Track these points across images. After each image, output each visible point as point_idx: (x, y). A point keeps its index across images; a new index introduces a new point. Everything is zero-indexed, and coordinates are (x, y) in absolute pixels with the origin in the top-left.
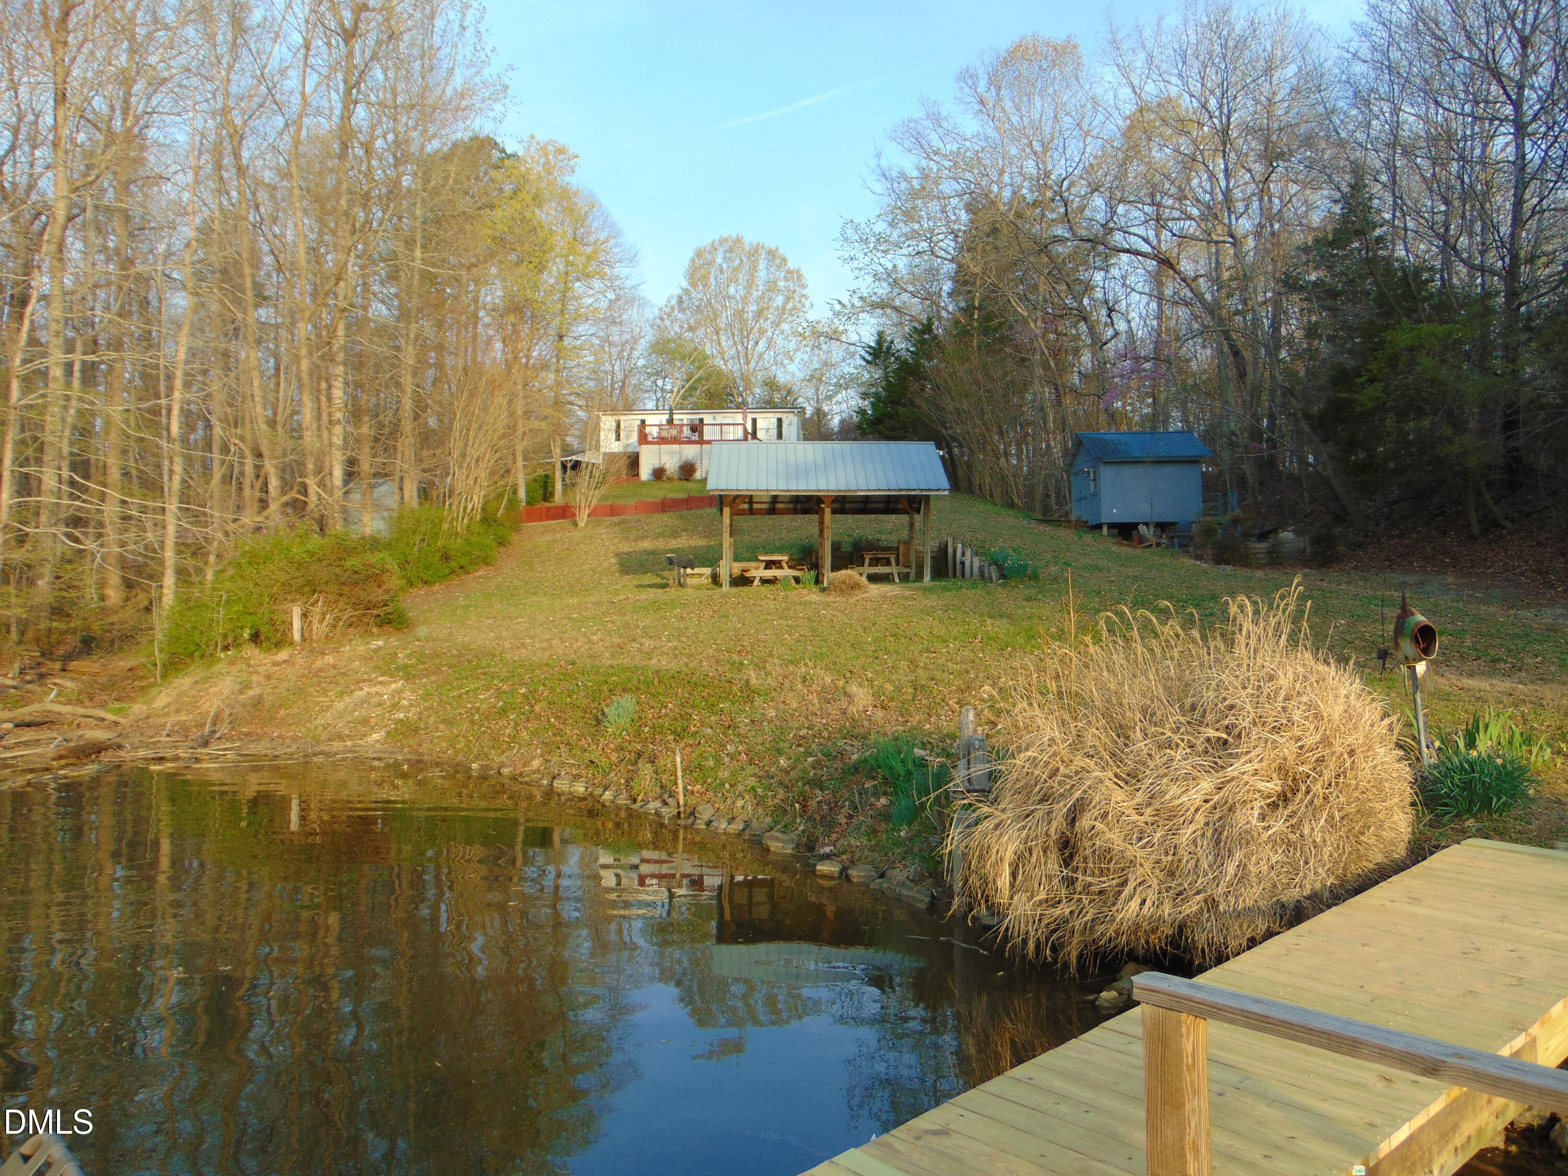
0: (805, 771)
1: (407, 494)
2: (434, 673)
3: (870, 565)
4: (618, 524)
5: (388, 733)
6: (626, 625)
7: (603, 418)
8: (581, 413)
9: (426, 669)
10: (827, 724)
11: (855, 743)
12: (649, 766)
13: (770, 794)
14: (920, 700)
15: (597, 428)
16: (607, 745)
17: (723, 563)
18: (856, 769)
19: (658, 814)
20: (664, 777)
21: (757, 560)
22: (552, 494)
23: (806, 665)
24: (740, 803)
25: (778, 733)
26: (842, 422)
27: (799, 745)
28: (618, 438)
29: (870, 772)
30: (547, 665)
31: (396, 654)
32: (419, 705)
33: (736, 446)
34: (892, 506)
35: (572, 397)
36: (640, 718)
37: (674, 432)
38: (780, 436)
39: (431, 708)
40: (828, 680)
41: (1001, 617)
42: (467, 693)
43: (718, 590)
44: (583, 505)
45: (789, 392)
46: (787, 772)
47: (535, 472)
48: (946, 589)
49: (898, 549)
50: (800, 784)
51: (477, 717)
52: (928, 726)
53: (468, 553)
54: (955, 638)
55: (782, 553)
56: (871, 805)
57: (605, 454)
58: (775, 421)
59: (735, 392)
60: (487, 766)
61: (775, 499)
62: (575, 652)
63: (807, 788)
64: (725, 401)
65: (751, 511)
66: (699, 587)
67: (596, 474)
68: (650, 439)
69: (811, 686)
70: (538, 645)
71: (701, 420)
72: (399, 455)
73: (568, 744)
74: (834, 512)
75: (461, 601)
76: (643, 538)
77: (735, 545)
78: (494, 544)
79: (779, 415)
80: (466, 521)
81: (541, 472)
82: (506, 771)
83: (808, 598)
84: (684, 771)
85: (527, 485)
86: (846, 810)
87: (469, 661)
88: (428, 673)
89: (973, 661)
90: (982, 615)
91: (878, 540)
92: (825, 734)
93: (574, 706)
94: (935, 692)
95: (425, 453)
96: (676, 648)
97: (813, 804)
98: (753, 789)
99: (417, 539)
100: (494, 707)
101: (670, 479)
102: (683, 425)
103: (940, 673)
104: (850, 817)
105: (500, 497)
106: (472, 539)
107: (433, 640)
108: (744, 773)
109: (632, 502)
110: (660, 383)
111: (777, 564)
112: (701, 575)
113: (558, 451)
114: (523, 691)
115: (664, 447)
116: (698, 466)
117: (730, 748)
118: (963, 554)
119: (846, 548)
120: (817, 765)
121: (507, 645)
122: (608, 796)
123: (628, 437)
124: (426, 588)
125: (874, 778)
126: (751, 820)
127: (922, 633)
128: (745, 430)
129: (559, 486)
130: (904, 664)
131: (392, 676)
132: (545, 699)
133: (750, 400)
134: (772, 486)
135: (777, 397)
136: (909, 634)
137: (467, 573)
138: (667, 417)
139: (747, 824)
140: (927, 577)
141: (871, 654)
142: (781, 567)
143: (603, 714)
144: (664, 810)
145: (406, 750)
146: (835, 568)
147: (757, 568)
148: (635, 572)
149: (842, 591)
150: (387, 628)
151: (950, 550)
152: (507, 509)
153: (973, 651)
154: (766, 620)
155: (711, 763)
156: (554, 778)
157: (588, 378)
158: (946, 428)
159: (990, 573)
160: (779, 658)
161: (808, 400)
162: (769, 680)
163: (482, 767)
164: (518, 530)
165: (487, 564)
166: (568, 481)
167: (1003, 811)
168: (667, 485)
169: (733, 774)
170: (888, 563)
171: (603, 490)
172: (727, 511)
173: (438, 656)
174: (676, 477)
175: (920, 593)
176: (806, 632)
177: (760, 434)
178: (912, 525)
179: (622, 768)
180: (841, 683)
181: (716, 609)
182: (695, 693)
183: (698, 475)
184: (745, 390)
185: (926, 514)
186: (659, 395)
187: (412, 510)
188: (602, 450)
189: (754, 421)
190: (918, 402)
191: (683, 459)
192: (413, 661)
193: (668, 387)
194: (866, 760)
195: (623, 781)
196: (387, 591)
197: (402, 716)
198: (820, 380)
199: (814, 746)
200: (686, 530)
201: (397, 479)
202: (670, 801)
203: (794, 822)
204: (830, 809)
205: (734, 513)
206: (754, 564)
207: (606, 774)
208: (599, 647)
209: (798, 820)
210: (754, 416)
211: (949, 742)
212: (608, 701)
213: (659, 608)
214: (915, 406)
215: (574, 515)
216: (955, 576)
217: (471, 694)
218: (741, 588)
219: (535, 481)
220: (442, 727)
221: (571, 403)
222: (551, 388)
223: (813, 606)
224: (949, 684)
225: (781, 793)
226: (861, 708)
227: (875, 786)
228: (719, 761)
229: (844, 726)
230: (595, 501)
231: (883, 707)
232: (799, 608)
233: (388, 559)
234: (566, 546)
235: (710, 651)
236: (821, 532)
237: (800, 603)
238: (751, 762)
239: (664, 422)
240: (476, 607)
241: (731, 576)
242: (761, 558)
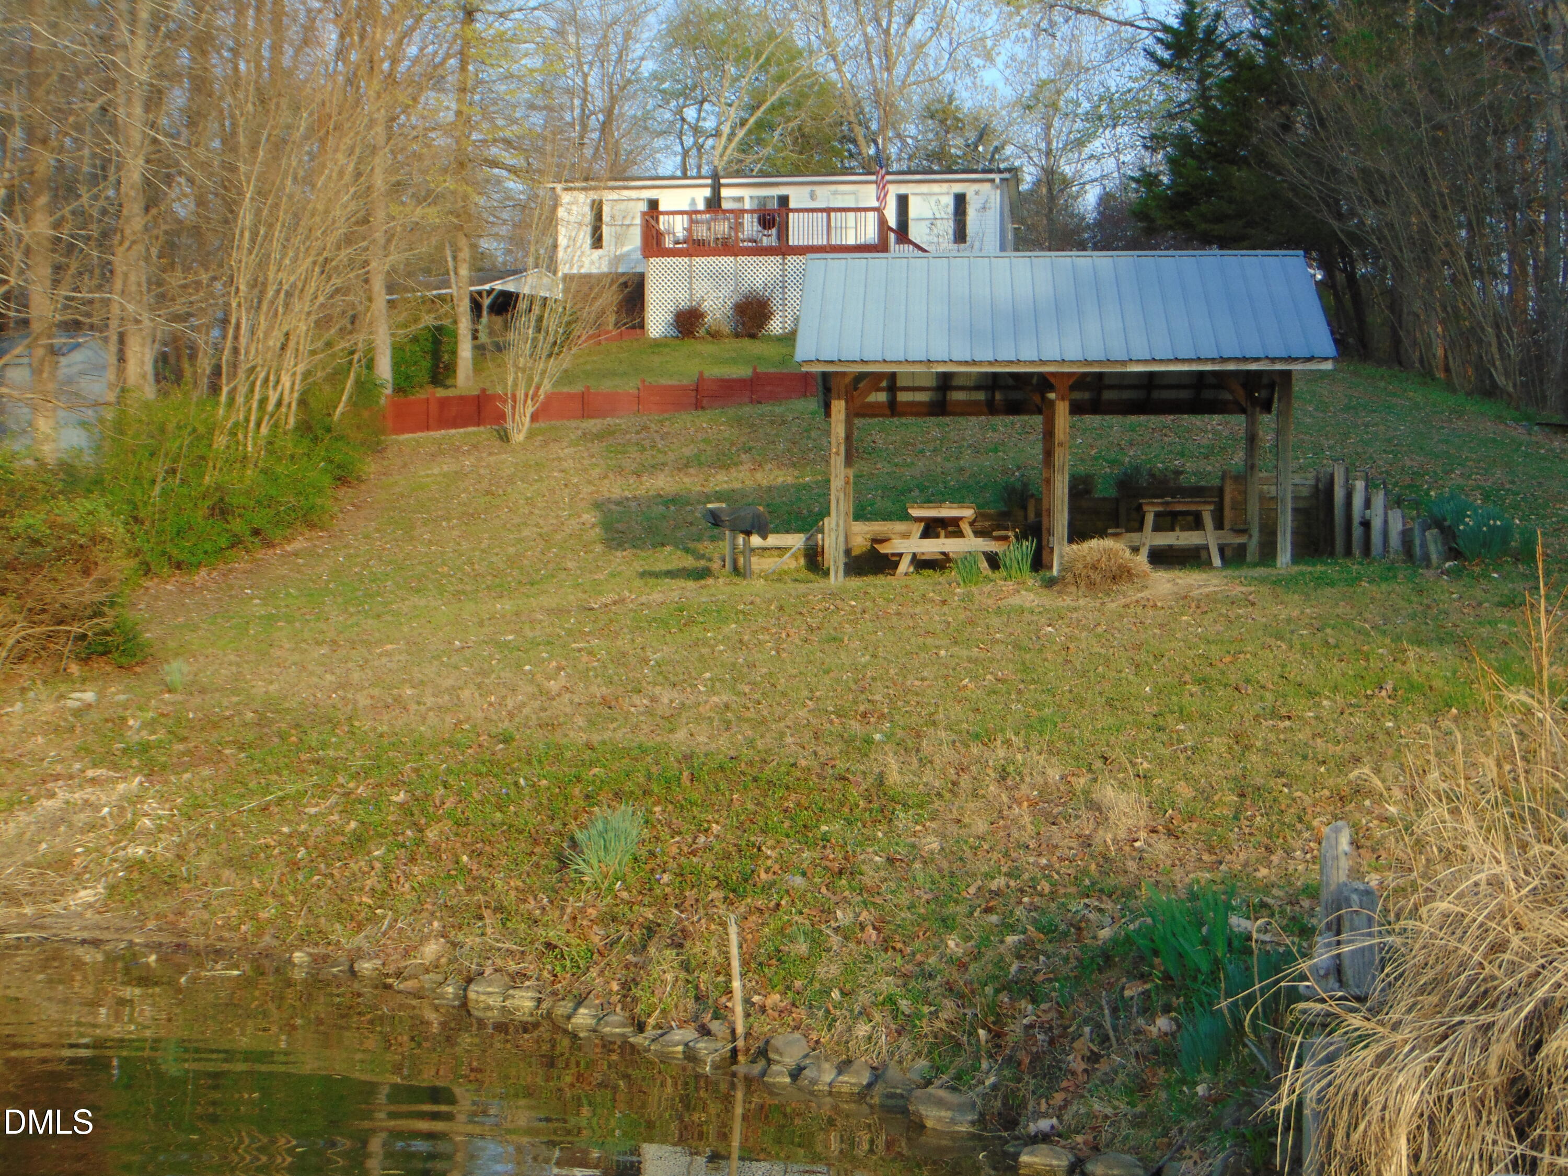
0: (1000, 963)
1: (132, 368)
2: (206, 761)
3: (1157, 528)
4: (600, 436)
5: (112, 889)
6: (620, 658)
7: (566, 198)
8: (514, 185)
9: (188, 752)
10: (1050, 866)
11: (1108, 905)
12: (670, 953)
13: (926, 1010)
14: (1251, 819)
15: (551, 222)
16: (582, 910)
17: (829, 523)
18: (1108, 958)
19: (691, 1055)
20: (704, 976)
21: (906, 517)
22: (451, 369)
23: (1008, 743)
24: (863, 1029)
25: (944, 884)
26: (1105, 199)
27: (988, 910)
28: (597, 242)
29: (1136, 965)
30: (450, 744)
31: (123, 719)
32: (176, 829)
33: (858, 262)
34: (1208, 394)
35: (494, 150)
36: (652, 854)
37: (722, 228)
38: (960, 235)
39: (203, 834)
40: (1054, 774)
41: (1441, 641)
42: (280, 801)
43: (819, 584)
44: (520, 395)
45: (983, 134)
46: (962, 966)
47: (416, 320)
48: (1321, 581)
49: (1221, 491)
50: (989, 990)
51: (302, 853)
52: (1264, 872)
53: (270, 502)
54: (1336, 689)
55: (960, 501)
56: (1138, 1032)
57: (568, 278)
58: (949, 201)
59: (860, 132)
60: (325, 957)
61: (945, 382)
62: (511, 715)
63: (1004, 998)
64: (837, 153)
65: (893, 408)
66: (779, 577)
67: (552, 323)
68: (669, 243)
69: (1017, 787)
70: (430, 701)
71: (784, 200)
72: (118, 285)
73: (499, 909)
74: (1077, 409)
75: (257, 608)
76: (656, 468)
77: (858, 485)
78: (327, 480)
79: (958, 188)
80: (264, 430)
81: (428, 320)
82: (366, 967)
83: (1015, 601)
84: (745, 963)
85: (397, 350)
86: (1085, 1043)
87: (282, 736)
88: (195, 759)
89: (1372, 737)
90: (1398, 638)
91: (1178, 473)
92: (1045, 886)
93: (511, 830)
94: (1284, 802)
95: (175, 279)
96: (727, 706)
97: (1015, 1030)
98: (891, 1000)
99: (160, 467)
100: (339, 832)
101: (714, 335)
102: (743, 211)
103: (1298, 761)
104: (1094, 1058)
105: (337, 376)
106: (279, 469)
107: (203, 691)
108: (871, 968)
109: (630, 386)
110: (690, 113)
111: (950, 527)
112: (781, 550)
113: (464, 271)
114: (401, 797)
115: (700, 262)
116: (776, 304)
117: (843, 916)
118: (1368, 504)
119: (1104, 490)
120: (1025, 950)
121: (363, 701)
122: (583, 1018)
123: (619, 239)
124: (181, 578)
125: (1143, 977)
126: (885, 1065)
127: (1263, 676)
128: (882, 222)
129: (465, 351)
130: (1219, 743)
131: (115, 767)
132: (449, 815)
133: (893, 150)
134: (939, 353)
135: (956, 145)
136: (1233, 678)
137: (270, 545)
138: (707, 192)
139: (877, 1074)
140: (1284, 556)
141: (1149, 720)
142: (960, 534)
143: (574, 844)
144: (702, 1046)
145: (151, 924)
146: (1077, 534)
147: (906, 536)
148: (637, 544)
149: (1091, 584)
150: (100, 665)
151: (1339, 494)
152: (352, 403)
153: (1372, 715)
154: (924, 647)
155: (802, 948)
156: (469, 981)
157: (532, 106)
158: (1339, 216)
159: (1424, 545)
160: (949, 728)
161: (1024, 149)
162: (928, 776)
163: (315, 959)
164: (378, 449)
165: (312, 526)
166: (483, 338)
167: (1396, 1027)
168: (708, 348)
169: (847, 969)
170: (1198, 524)
171: (566, 360)
172: (839, 407)
173: (215, 726)
174: (726, 330)
175: (1265, 589)
176: (1007, 671)
177: (916, 232)
178: (1252, 439)
179: (613, 958)
180: (1081, 782)
181: (814, 623)
182: (769, 803)
183: (776, 326)
184: (882, 129)
185: (1284, 414)
186: (689, 141)
187: (146, 405)
188: (563, 269)
189: (903, 201)
190: (1277, 155)
191: (744, 288)
192: (161, 735)
193: (709, 124)
194: (1128, 940)
195: (615, 987)
196: (103, 583)
197: (140, 851)
198: (1054, 106)
199: (1019, 912)
200: (748, 450)
201: (114, 338)
202: (715, 1026)
203: (976, 1068)
204: (1051, 1042)
205: (856, 412)
206: (900, 527)
207: (578, 971)
208: (563, 705)
209: (985, 1065)
210: (903, 189)
211: (1306, 903)
212: (584, 818)
213: (691, 622)
214: (1271, 166)
215: (502, 416)
216: (1348, 552)
217: (289, 804)
218: (870, 579)
219: (415, 339)
220: (226, 873)
221: (494, 164)
222: (448, 129)
223: (1027, 617)
224: (1316, 784)
225: (949, 1011)
226: (1122, 834)
227: (1146, 994)
228: (818, 944)
229: (1085, 872)
230: (547, 387)
231: (1170, 833)
232: (995, 621)
233: (104, 514)
234: (485, 484)
235: (803, 713)
236: (1048, 454)
237: (999, 611)
238: (886, 945)
239: (701, 206)
240: (290, 620)
241: (848, 552)
242: (915, 512)
